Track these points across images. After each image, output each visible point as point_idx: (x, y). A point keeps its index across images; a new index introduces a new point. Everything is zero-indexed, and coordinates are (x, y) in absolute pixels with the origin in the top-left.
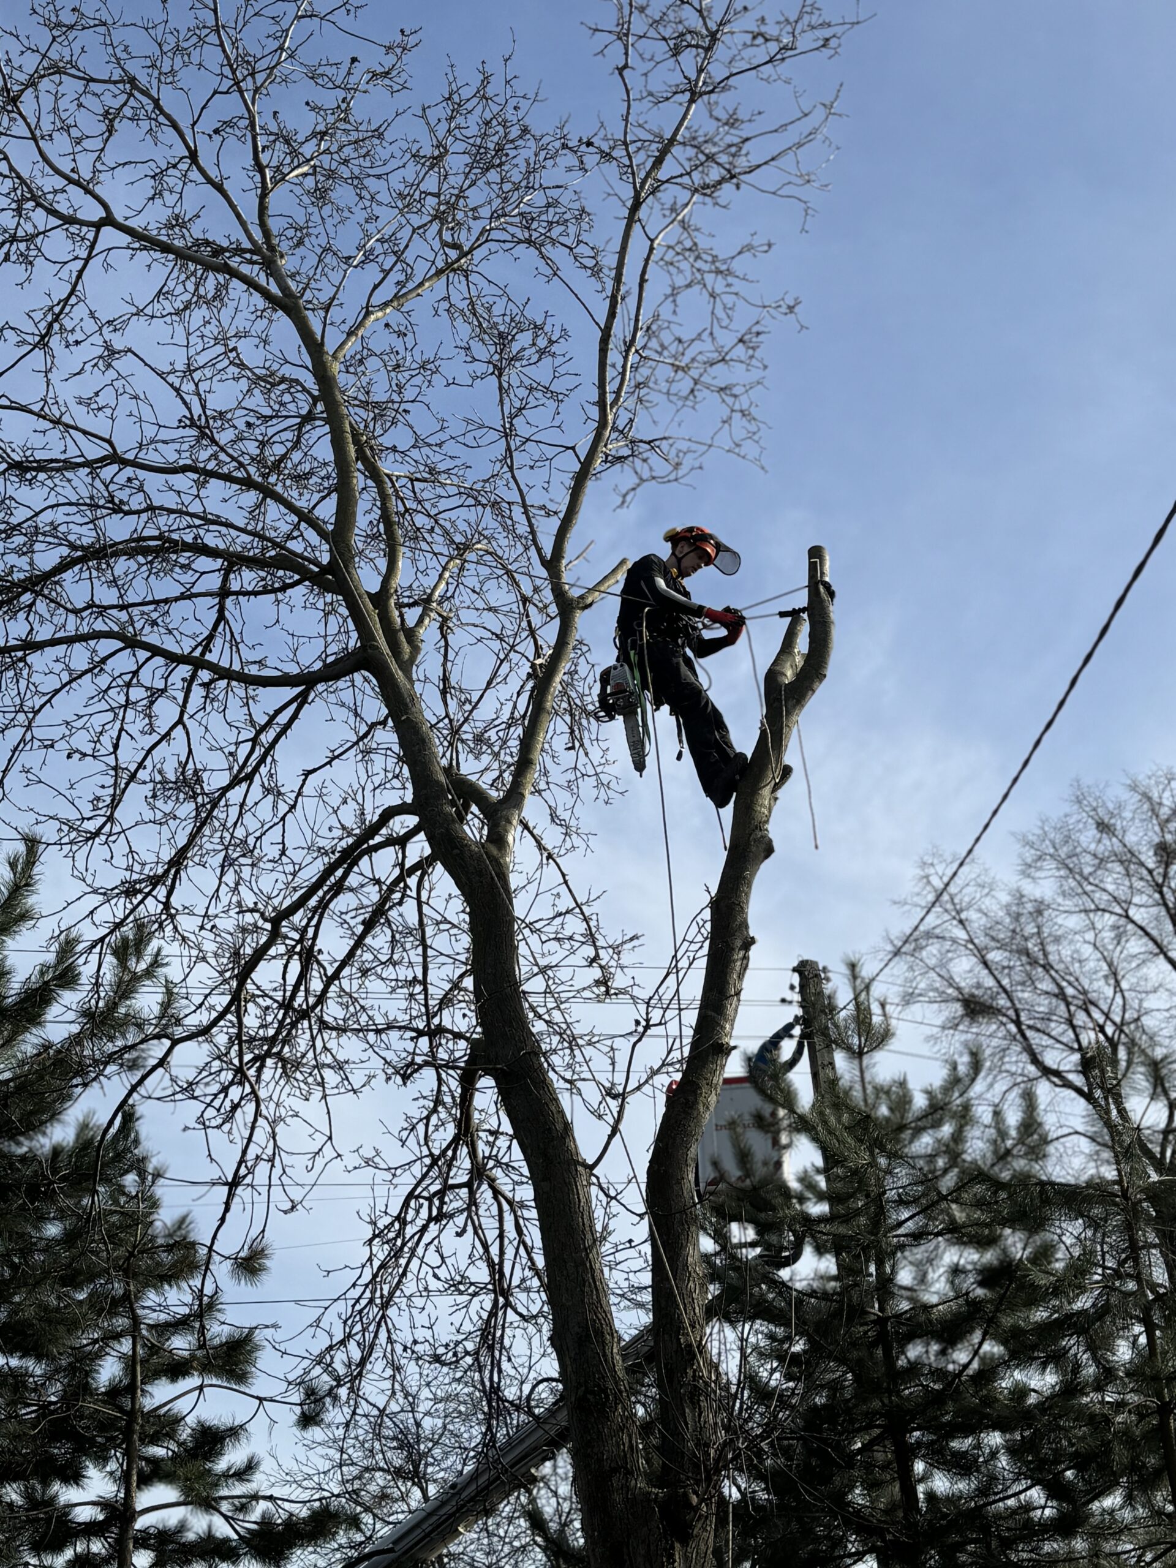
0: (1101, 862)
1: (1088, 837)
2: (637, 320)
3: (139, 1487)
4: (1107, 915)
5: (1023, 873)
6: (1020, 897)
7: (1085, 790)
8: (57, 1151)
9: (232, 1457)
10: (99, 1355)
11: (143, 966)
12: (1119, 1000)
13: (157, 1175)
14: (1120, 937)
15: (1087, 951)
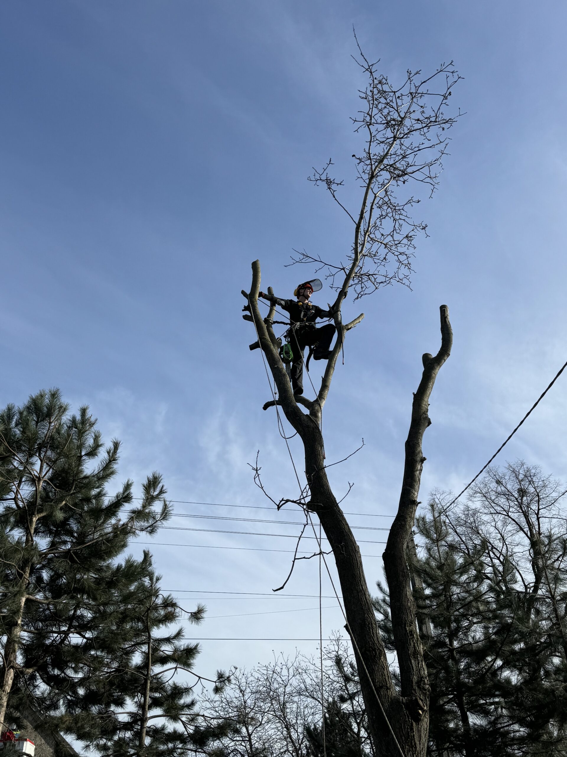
0: (498, 494)
1: (494, 485)
2: (369, 223)
3: (149, 709)
4: (500, 515)
5: (469, 499)
6: (467, 508)
7: (491, 468)
8: (119, 567)
9: (185, 700)
10: (133, 652)
11: (156, 493)
12: (505, 547)
13: (158, 579)
14: (505, 524)
15: (492, 529)
